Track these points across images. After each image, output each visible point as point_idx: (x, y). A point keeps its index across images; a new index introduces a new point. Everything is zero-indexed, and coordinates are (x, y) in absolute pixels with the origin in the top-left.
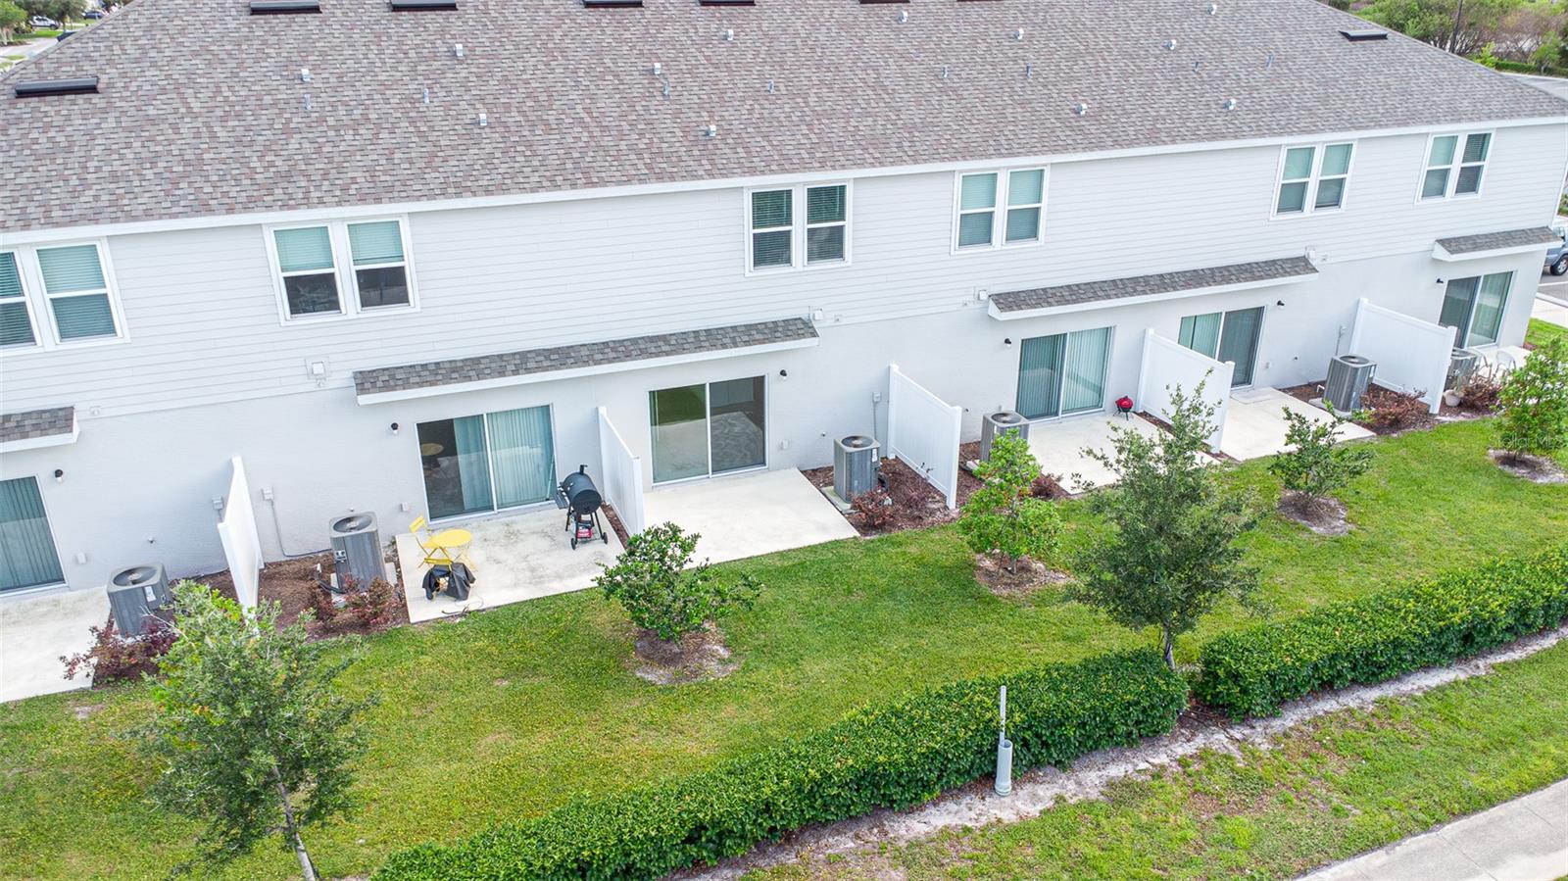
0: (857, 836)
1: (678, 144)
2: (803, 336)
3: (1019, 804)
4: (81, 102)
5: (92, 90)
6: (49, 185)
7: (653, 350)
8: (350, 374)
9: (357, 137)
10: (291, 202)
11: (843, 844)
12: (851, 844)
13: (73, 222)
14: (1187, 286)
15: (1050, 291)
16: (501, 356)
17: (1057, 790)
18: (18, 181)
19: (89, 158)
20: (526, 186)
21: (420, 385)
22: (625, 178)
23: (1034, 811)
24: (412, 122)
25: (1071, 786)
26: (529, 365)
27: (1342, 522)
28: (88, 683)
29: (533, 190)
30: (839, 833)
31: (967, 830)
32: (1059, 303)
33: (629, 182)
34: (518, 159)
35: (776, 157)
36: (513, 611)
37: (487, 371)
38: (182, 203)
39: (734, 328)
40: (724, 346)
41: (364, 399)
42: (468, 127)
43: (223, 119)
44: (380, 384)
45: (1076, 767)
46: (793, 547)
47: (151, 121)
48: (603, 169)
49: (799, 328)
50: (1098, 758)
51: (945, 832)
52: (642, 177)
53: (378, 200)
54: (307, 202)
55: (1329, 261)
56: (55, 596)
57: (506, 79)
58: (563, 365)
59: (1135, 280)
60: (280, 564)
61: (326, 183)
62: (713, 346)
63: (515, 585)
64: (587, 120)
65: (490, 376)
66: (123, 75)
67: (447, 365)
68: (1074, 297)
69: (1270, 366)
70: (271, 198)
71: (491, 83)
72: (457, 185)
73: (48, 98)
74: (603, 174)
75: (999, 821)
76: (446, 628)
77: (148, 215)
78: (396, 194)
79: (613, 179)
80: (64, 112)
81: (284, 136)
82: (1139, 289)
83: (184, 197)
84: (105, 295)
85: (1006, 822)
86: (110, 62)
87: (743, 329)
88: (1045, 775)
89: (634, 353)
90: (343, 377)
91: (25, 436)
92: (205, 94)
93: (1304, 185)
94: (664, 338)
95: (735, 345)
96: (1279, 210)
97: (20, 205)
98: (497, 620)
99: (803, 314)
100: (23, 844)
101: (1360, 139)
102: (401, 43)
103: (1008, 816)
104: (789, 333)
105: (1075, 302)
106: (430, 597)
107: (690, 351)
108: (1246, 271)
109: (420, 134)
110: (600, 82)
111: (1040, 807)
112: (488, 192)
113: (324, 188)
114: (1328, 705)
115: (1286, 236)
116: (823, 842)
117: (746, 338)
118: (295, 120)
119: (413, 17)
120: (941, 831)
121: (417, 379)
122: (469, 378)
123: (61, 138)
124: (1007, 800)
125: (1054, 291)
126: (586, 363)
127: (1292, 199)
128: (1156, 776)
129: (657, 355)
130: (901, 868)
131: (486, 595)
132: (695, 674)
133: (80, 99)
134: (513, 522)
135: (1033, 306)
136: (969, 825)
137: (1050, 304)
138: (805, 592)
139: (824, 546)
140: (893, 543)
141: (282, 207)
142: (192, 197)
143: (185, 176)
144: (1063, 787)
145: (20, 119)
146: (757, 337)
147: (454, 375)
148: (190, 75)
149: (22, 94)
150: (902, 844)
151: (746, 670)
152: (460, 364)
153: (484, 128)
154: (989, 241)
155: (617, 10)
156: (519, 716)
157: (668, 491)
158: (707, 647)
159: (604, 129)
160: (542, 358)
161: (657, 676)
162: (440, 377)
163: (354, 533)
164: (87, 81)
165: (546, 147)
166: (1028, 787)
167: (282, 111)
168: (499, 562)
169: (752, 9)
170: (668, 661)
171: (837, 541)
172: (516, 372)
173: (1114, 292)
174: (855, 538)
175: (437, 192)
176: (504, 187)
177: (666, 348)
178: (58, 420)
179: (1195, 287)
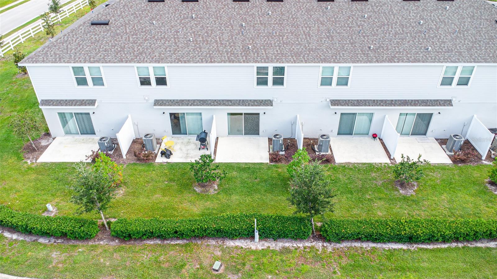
0: (217, 242)
1: (239, 51)
2: (268, 105)
3: (258, 245)
4: (104, 27)
5: (107, 24)
6: (92, 51)
7: (227, 104)
8: (154, 100)
9: (160, 43)
10: (140, 61)
11: (213, 242)
12: (214, 243)
13: (94, 62)
14: (400, 105)
15: (351, 101)
16: (189, 100)
17: (270, 245)
18: (86, 49)
19: (102, 44)
20: (195, 61)
21: (168, 105)
22: (221, 61)
23: (260, 248)
24: (175, 39)
25: (274, 245)
26: (195, 104)
27: (412, 191)
28: (90, 161)
29: (196, 63)
30: (213, 239)
31: (242, 248)
32: (352, 105)
33: (221, 62)
34: (196, 52)
35: (265, 58)
36: (177, 164)
37: (184, 104)
38: (117, 59)
39: (251, 100)
40: (246, 105)
41: (155, 107)
42: (188, 41)
43: (133, 35)
44: (159, 104)
45: (278, 241)
46: (250, 162)
47: (117, 34)
48: (216, 58)
49: (268, 103)
50: (285, 240)
51: (237, 247)
52: (225, 61)
53: (159, 62)
54: (143, 62)
55: (461, 102)
56: (94, 137)
57: (203, 26)
58: (203, 105)
59: (382, 101)
60: (138, 139)
61: (149, 56)
62: (243, 105)
63: (181, 158)
64: (218, 41)
65: (185, 105)
66: (115, 20)
67: (176, 101)
68: (358, 104)
69: (433, 131)
70: (136, 59)
71: (198, 27)
72: (179, 59)
73: (98, 26)
74: (215, 59)
75: (251, 248)
76: (161, 165)
77: (110, 62)
78: (163, 61)
79: (218, 61)
80: (100, 30)
81: (144, 41)
82: (382, 104)
83: (118, 57)
84: (102, 78)
85: (252, 249)
86: (113, 16)
87: (253, 101)
88: (269, 241)
89: (222, 104)
90: (152, 101)
91: (86, 105)
92: (131, 27)
93: (453, 78)
94: (231, 101)
95: (249, 105)
96: (441, 85)
97: (85, 56)
98: (173, 166)
99: (271, 99)
100: (66, 195)
101: (478, 66)
102: (181, 13)
103: (253, 248)
104: (265, 104)
105: (357, 106)
106: (162, 156)
107: (236, 106)
108: (425, 102)
109: (176, 43)
110: (227, 28)
111: (263, 248)
112: (185, 62)
113: (148, 58)
114: (358, 244)
115: (444, 93)
116: (209, 241)
117: (252, 104)
118: (148, 36)
119: (186, 4)
120: (236, 246)
121: (168, 104)
122: (179, 105)
123: (97, 38)
124: (256, 244)
125: (352, 101)
126: (208, 105)
127: (447, 81)
128: (296, 249)
129: (227, 105)
130: (221, 252)
131: (173, 159)
132: (207, 191)
133: (104, 26)
134: (191, 139)
135: (342, 106)
136: (243, 247)
137: (348, 105)
138: (245, 175)
139: (258, 163)
140: (276, 167)
141: (137, 62)
142: (120, 58)
143: (120, 51)
144: (272, 245)
145: (91, 32)
146: (256, 104)
147: (177, 104)
148: (129, 21)
149: (92, 24)
150: (225, 247)
151: (218, 194)
152: (179, 101)
153: (191, 42)
154: (331, 85)
155: (242, 2)
156: (165, 191)
157: (231, 137)
158: (214, 185)
159: (222, 44)
160: (198, 102)
161: (198, 190)
162: (173, 104)
163: (148, 139)
164: (106, 22)
165: (204, 49)
166: (263, 242)
167: (146, 33)
168: (181, 150)
169: (282, 3)
170: (203, 186)
171: (262, 163)
172: (191, 105)
173: (372, 104)
174: (267, 163)
175: (173, 61)
176: (190, 61)
177: (230, 104)
178: (92, 102)
179: (402, 106)
